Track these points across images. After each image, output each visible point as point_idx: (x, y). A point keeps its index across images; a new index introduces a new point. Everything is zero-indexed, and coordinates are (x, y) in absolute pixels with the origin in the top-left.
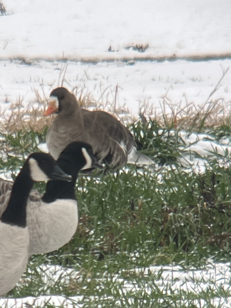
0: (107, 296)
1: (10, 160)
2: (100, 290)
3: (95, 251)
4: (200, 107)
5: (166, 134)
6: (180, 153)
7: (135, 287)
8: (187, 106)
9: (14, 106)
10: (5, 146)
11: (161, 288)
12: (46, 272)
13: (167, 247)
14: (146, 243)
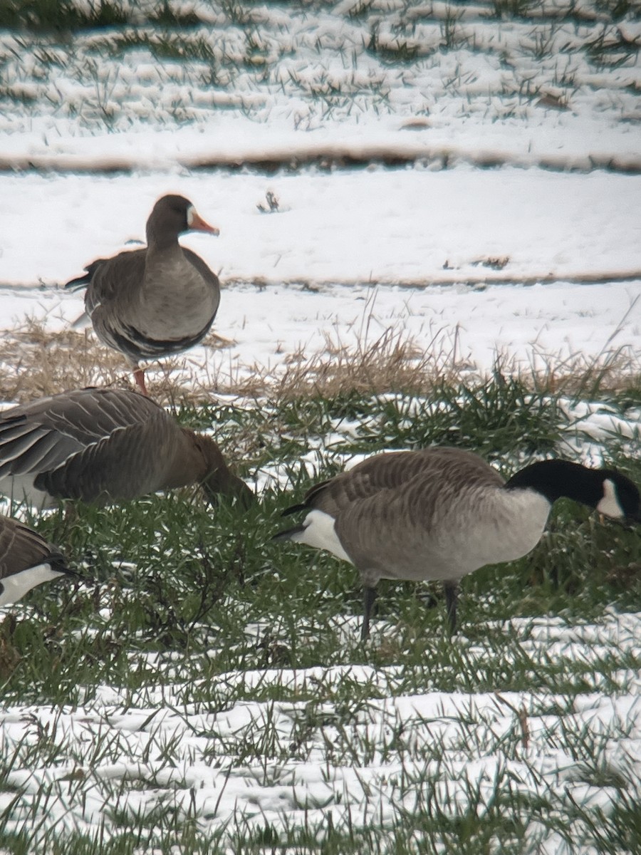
0: (443, 667)
1: (284, 445)
2: (431, 657)
3: (423, 593)
4: (593, 359)
5: (538, 403)
6: (560, 435)
7: (487, 651)
8: (572, 356)
9: (291, 358)
10: (275, 423)
11: (531, 654)
12: (343, 627)
13: (539, 587)
14: (506, 580)
